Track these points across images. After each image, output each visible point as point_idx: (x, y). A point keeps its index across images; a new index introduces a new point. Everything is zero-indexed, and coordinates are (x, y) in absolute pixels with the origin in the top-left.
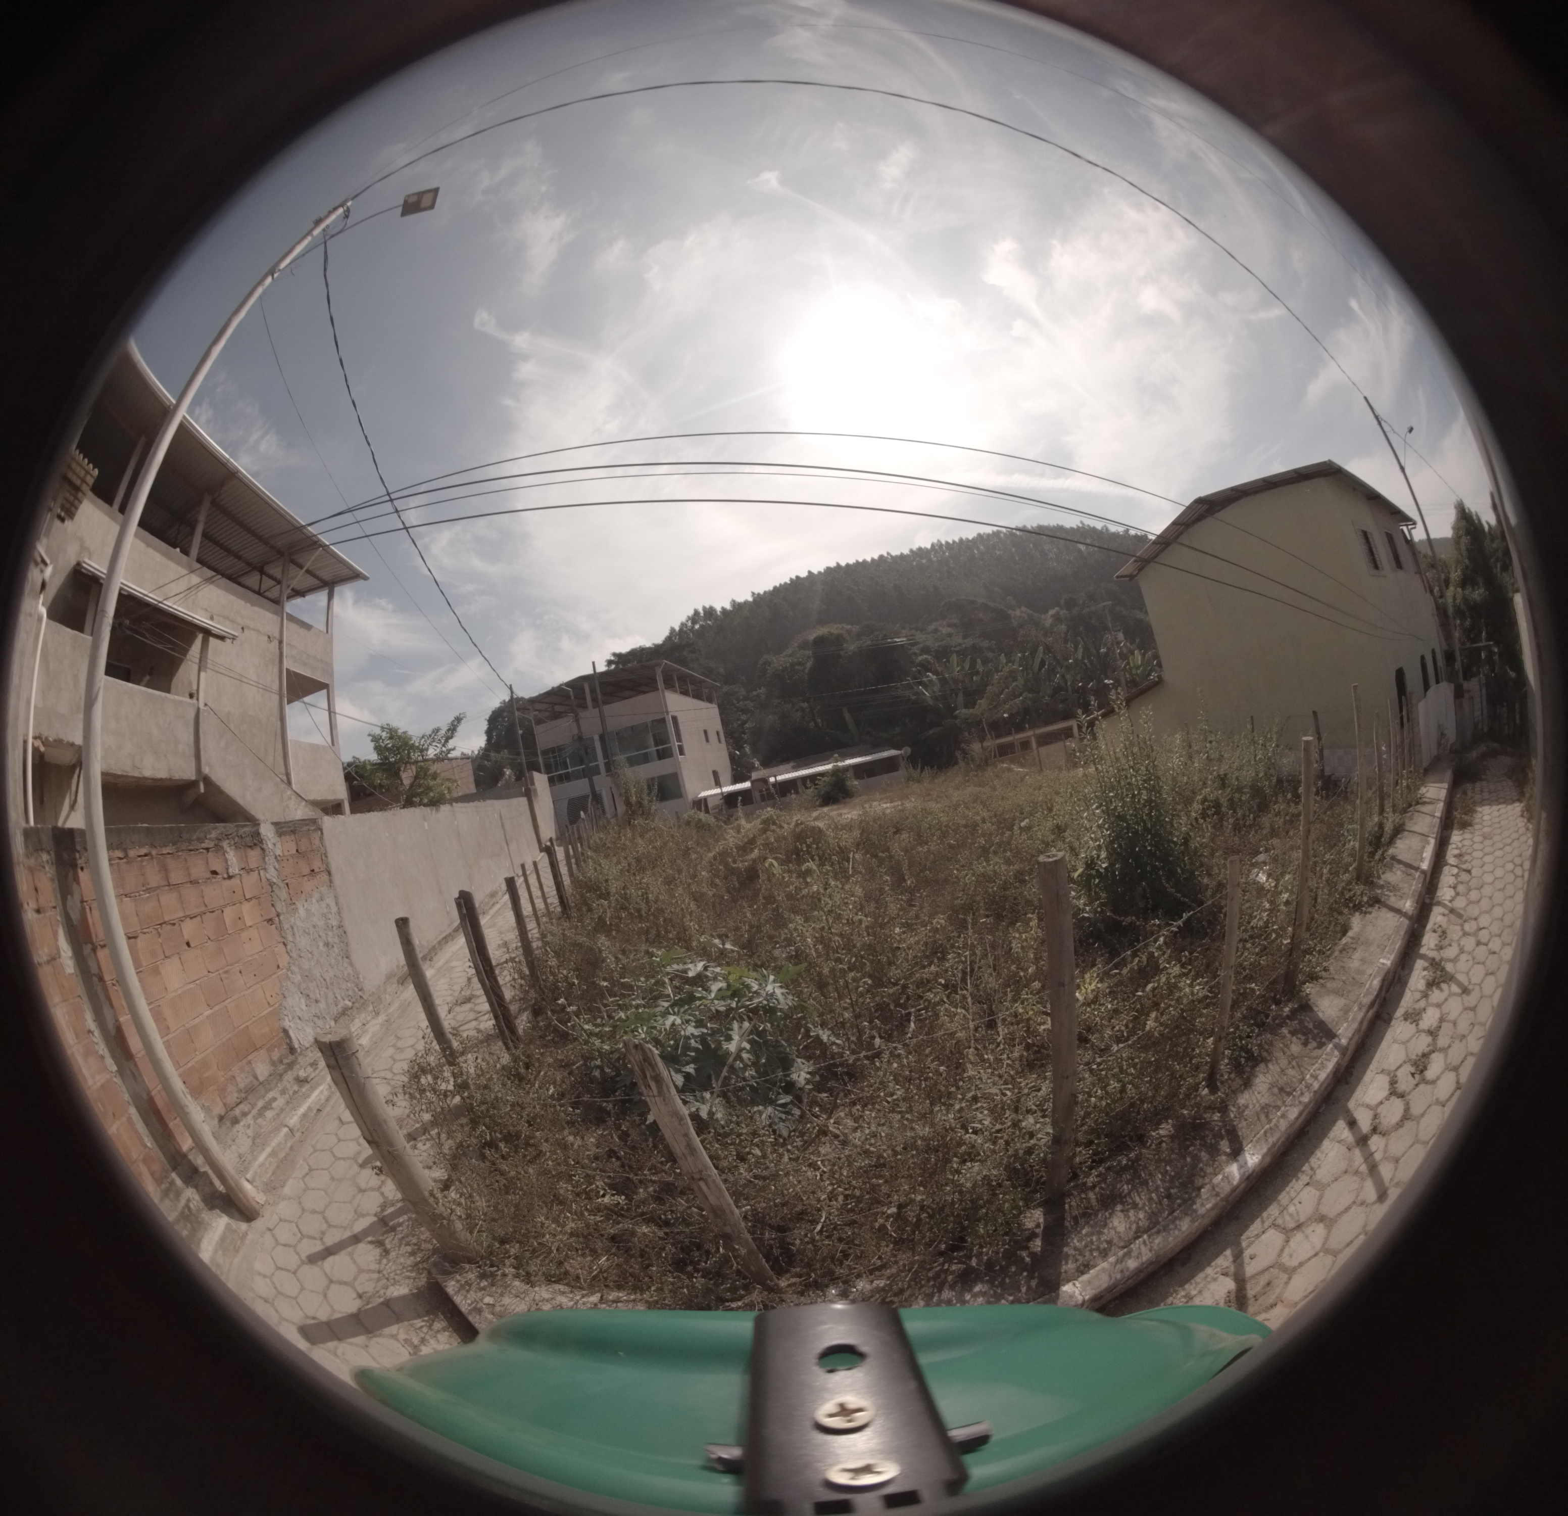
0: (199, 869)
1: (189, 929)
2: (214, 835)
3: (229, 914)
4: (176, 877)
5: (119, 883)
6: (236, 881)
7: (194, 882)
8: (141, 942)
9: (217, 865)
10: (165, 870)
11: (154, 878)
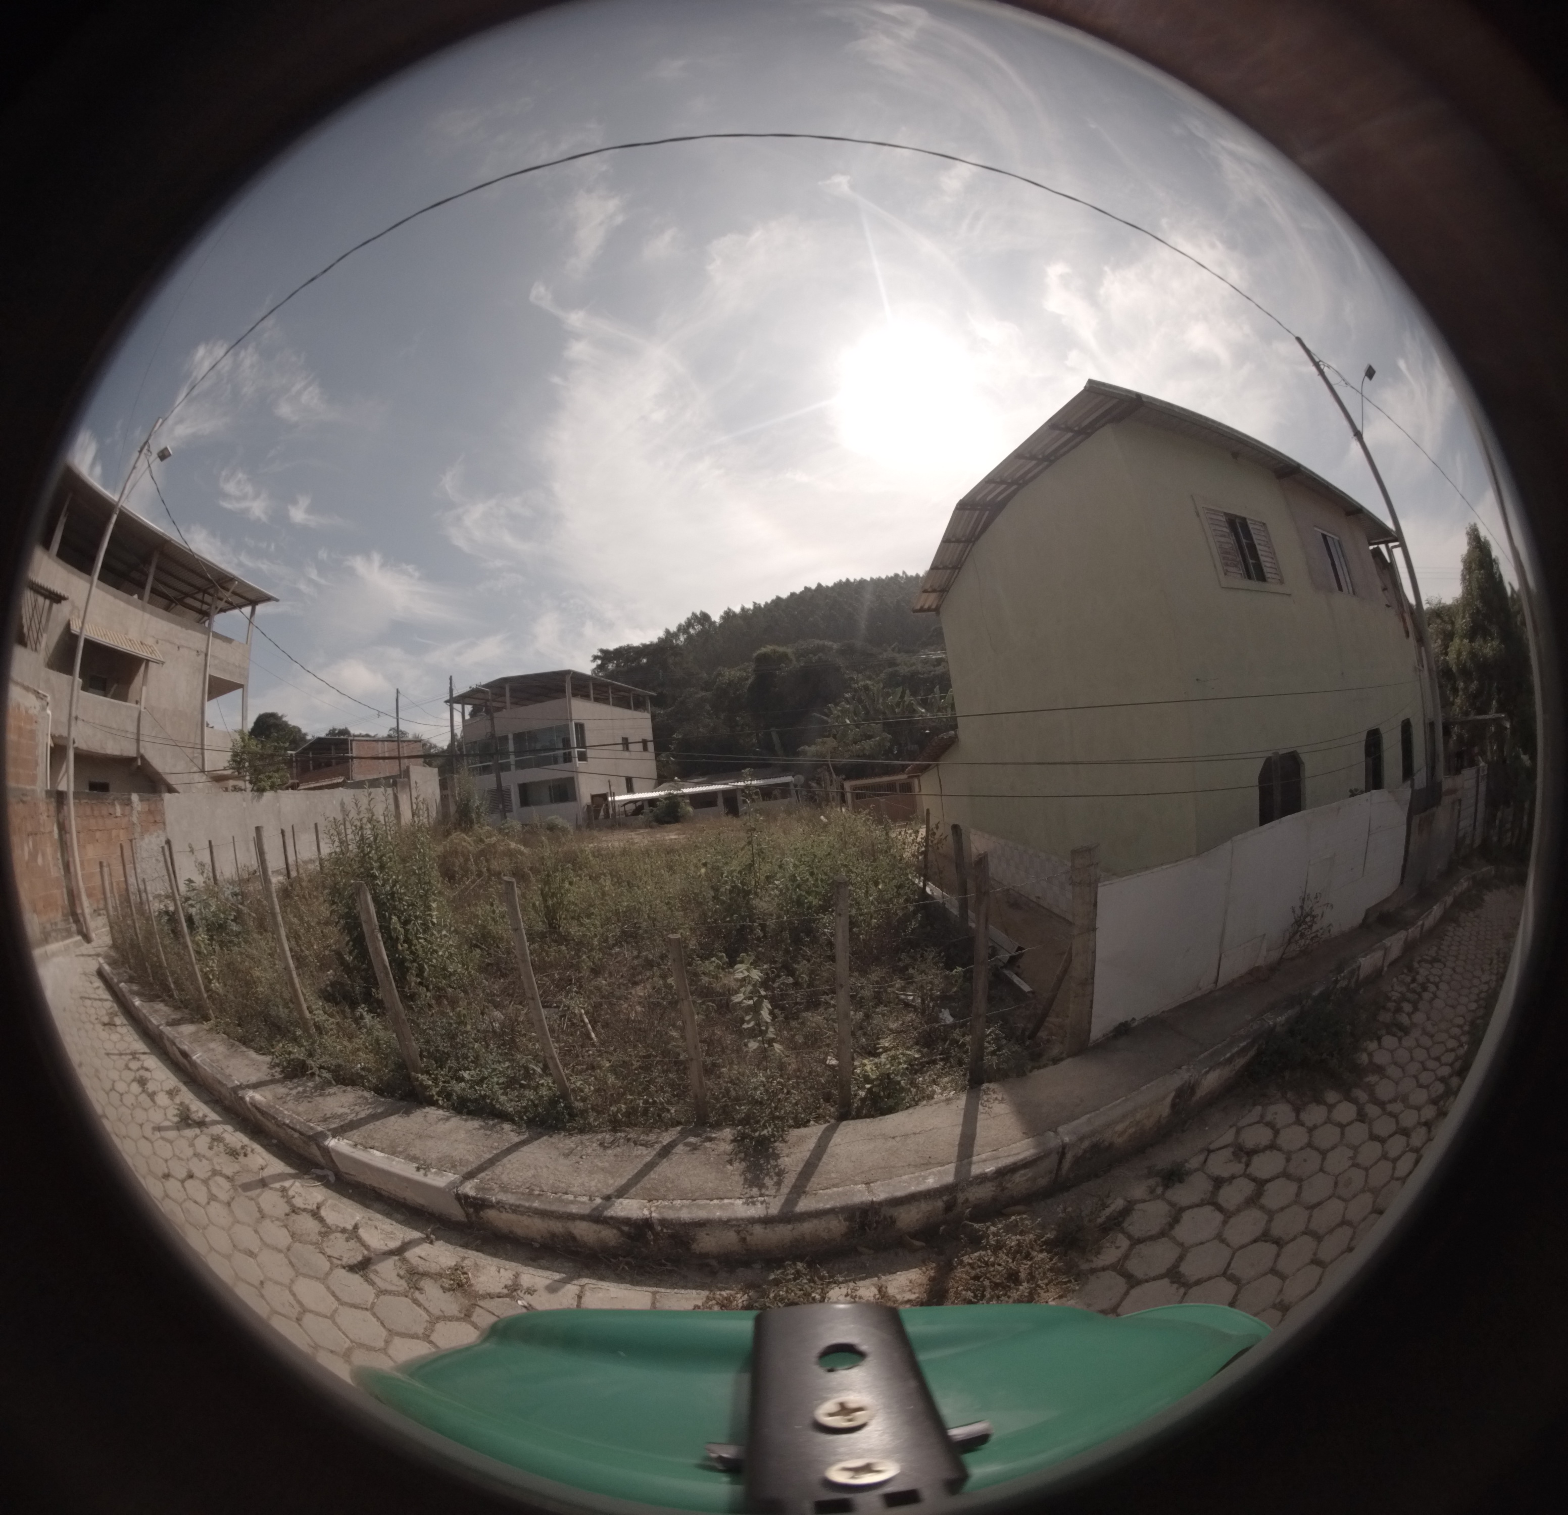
0: (105, 812)
1: (98, 835)
2: (112, 797)
3: (114, 833)
4: (96, 813)
5: (76, 812)
6: (118, 819)
7: (102, 816)
8: (82, 835)
9: (111, 811)
10: (92, 810)
11: (89, 812)
